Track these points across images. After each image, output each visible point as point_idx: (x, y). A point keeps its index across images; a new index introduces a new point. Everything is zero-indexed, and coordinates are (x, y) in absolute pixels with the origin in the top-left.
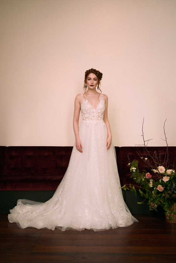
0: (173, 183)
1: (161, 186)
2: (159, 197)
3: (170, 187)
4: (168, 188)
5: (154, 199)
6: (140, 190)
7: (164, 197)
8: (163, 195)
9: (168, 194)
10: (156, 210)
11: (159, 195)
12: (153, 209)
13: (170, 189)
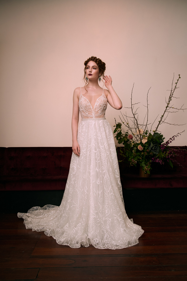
0: (151, 143)
1: (140, 146)
2: (138, 155)
3: (147, 147)
4: (146, 148)
5: (134, 157)
6: (121, 150)
7: (143, 156)
8: (142, 153)
9: (147, 152)
10: (136, 166)
11: (138, 154)
12: (133, 164)
13: (148, 149)
